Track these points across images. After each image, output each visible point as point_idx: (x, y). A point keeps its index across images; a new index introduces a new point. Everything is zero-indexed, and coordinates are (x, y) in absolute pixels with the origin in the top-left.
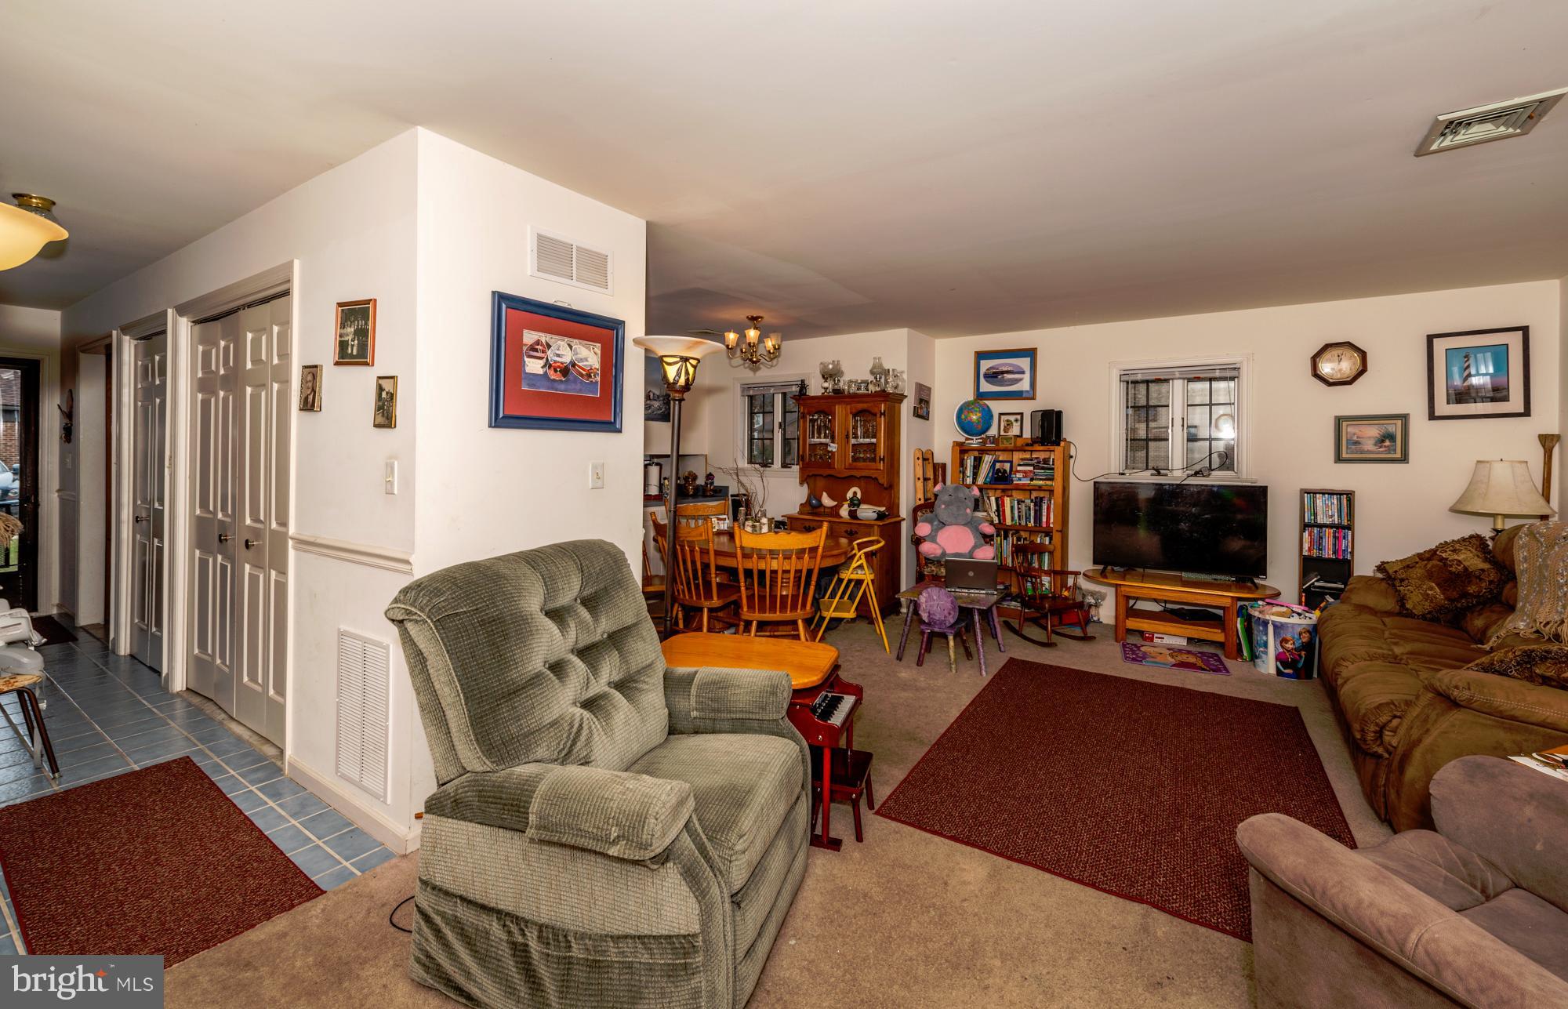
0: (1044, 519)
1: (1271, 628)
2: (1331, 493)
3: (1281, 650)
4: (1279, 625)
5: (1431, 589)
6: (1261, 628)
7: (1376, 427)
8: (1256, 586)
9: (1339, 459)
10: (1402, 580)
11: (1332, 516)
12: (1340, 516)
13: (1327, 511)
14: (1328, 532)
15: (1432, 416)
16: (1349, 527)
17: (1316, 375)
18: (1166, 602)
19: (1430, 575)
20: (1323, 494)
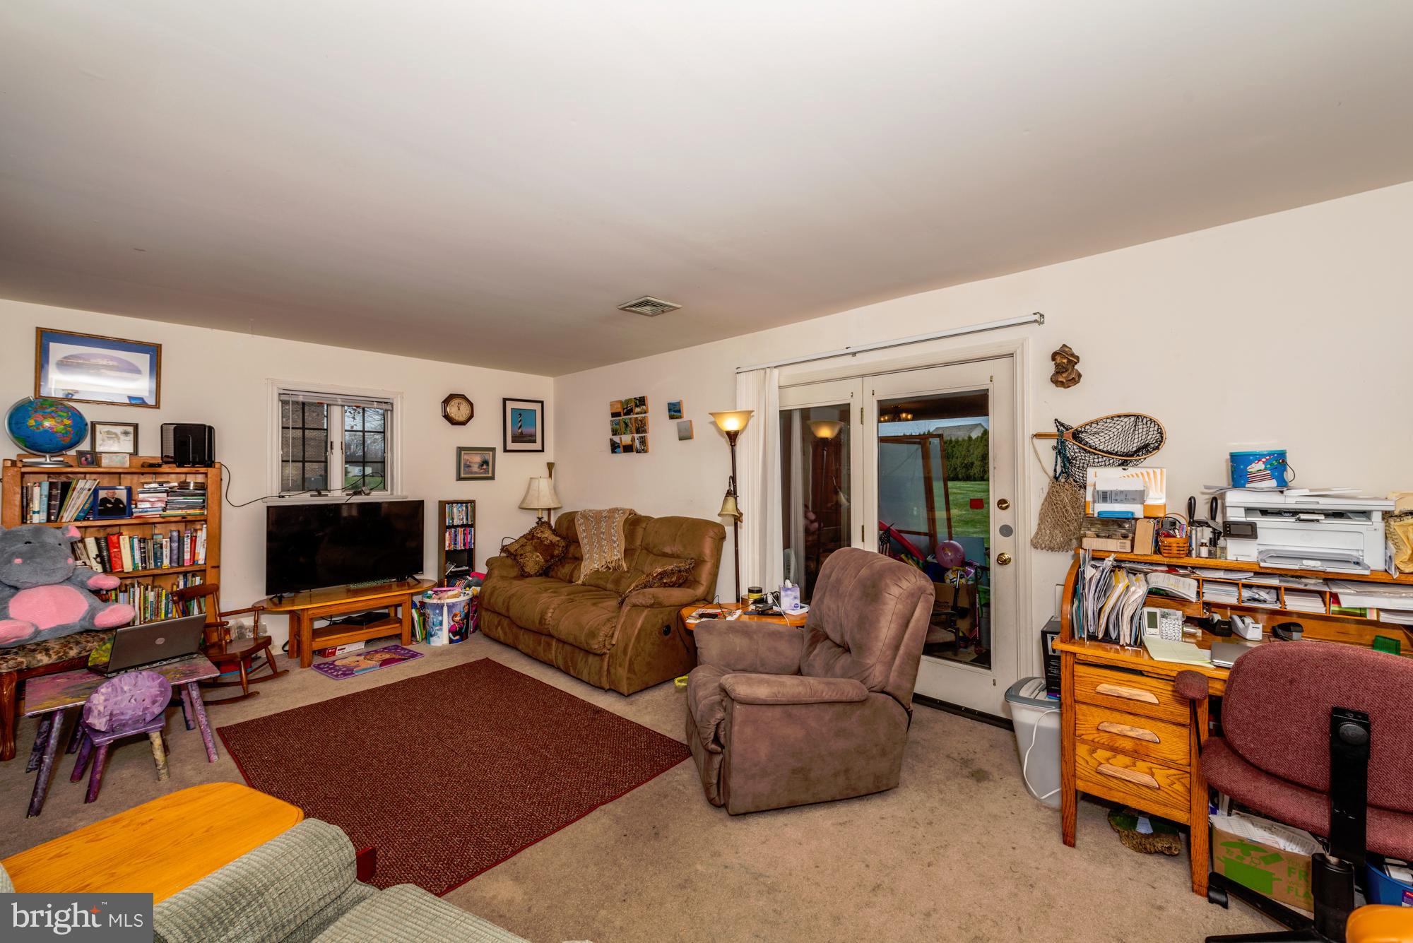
0: (187, 556)
1: (445, 609)
2: (462, 503)
3: (452, 623)
4: (451, 604)
5: (538, 557)
6: (437, 611)
7: (479, 455)
8: (419, 581)
9: (459, 478)
10: (521, 555)
11: (462, 519)
12: (467, 519)
13: (458, 516)
14: (460, 530)
15: (505, 450)
16: (472, 526)
17: (447, 417)
18: (331, 617)
19: (536, 549)
20: (457, 503)
